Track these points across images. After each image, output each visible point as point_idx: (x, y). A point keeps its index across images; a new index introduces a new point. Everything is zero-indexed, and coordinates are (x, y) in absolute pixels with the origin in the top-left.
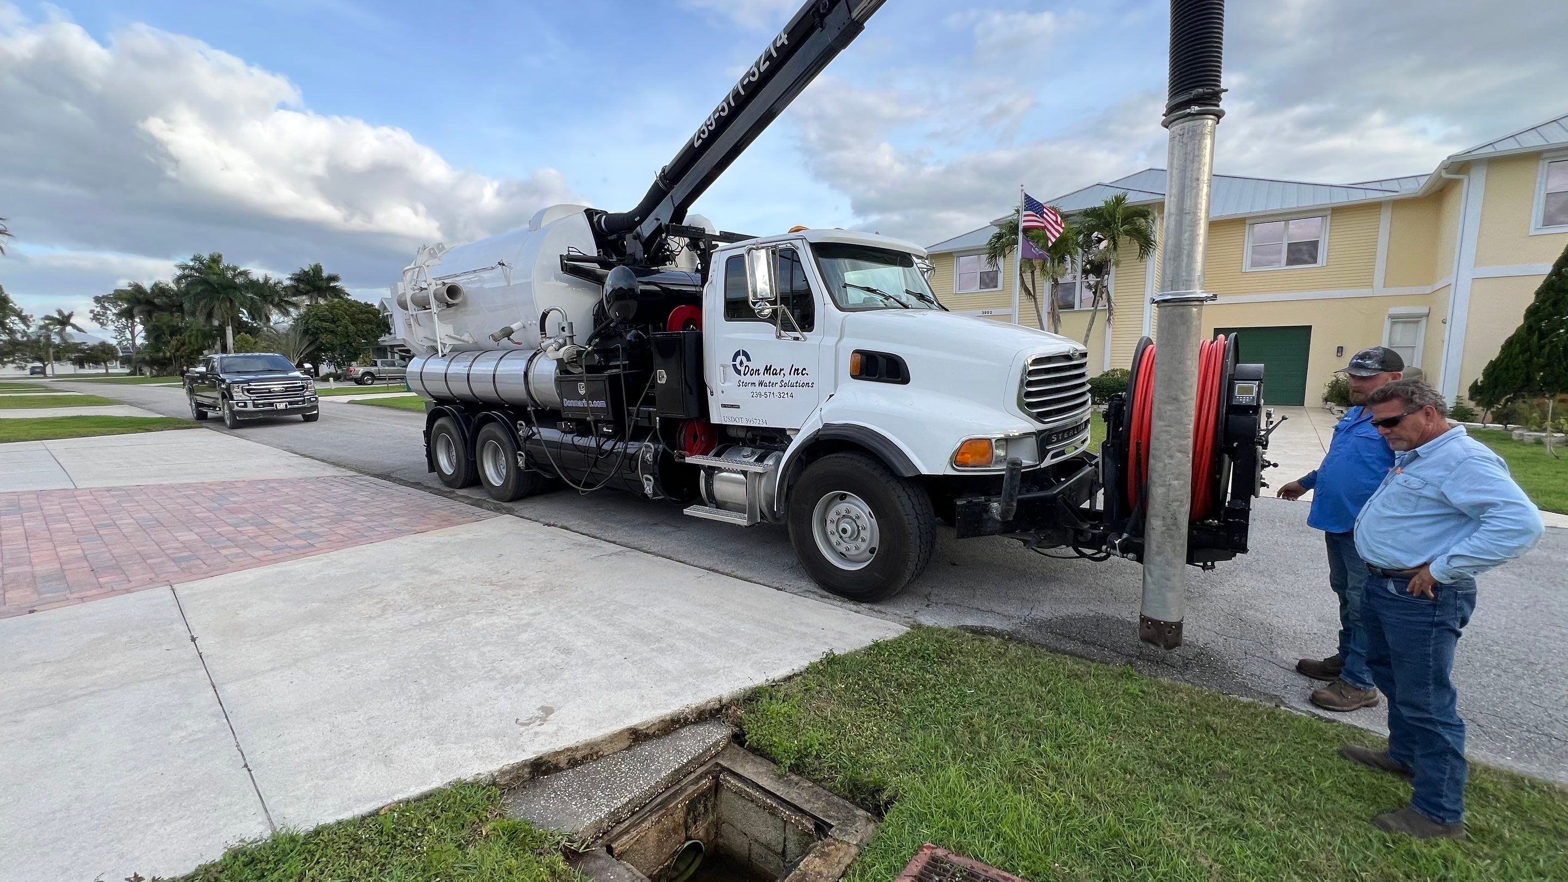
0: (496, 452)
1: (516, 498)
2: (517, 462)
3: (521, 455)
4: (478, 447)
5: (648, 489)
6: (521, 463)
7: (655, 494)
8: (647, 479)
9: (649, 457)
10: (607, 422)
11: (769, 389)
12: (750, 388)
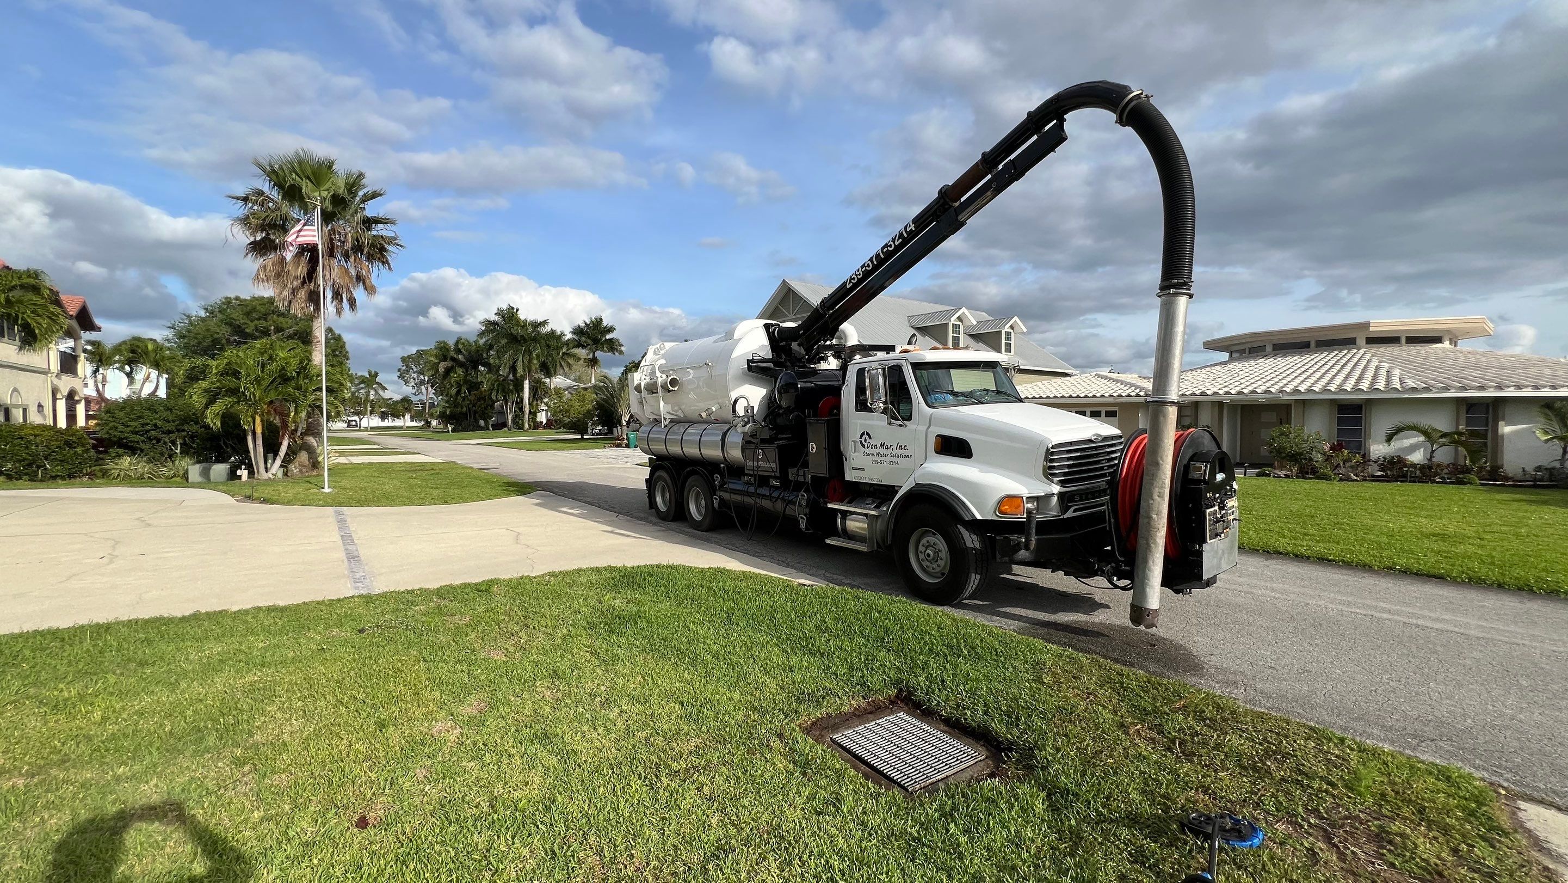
0: (698, 495)
1: (711, 529)
2: (713, 504)
3: (716, 499)
4: (685, 494)
5: (803, 526)
6: (716, 505)
7: (807, 528)
8: (802, 518)
9: (804, 503)
10: (775, 478)
11: (883, 458)
12: (871, 457)
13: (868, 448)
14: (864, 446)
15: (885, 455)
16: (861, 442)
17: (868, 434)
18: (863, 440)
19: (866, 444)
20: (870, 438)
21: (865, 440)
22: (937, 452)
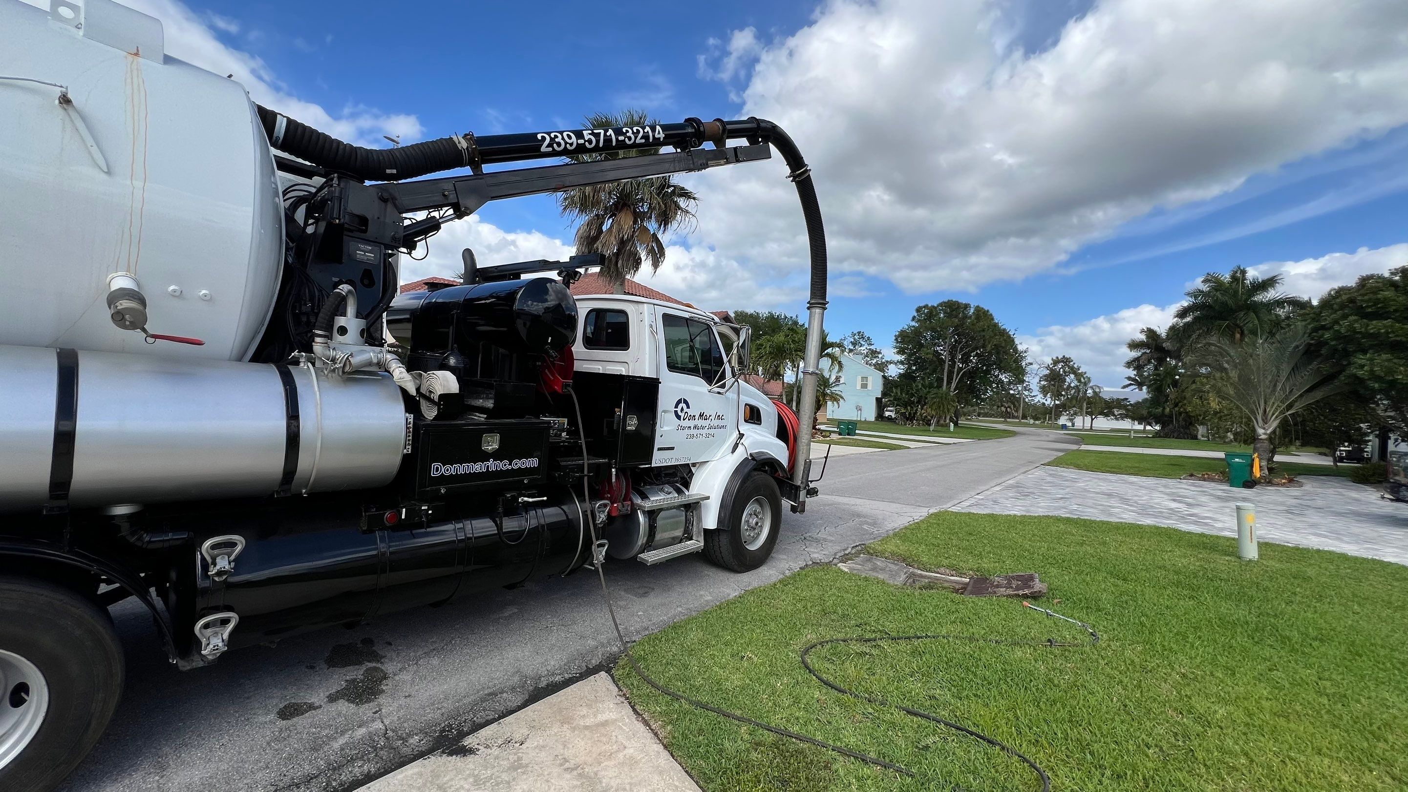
10: (529, 488)
11: (700, 431)
12: (687, 431)
13: (684, 420)
14: (679, 417)
15: (703, 428)
16: (676, 412)
17: (686, 402)
18: (679, 409)
19: (682, 415)
20: (688, 407)
21: (682, 410)
22: (746, 421)
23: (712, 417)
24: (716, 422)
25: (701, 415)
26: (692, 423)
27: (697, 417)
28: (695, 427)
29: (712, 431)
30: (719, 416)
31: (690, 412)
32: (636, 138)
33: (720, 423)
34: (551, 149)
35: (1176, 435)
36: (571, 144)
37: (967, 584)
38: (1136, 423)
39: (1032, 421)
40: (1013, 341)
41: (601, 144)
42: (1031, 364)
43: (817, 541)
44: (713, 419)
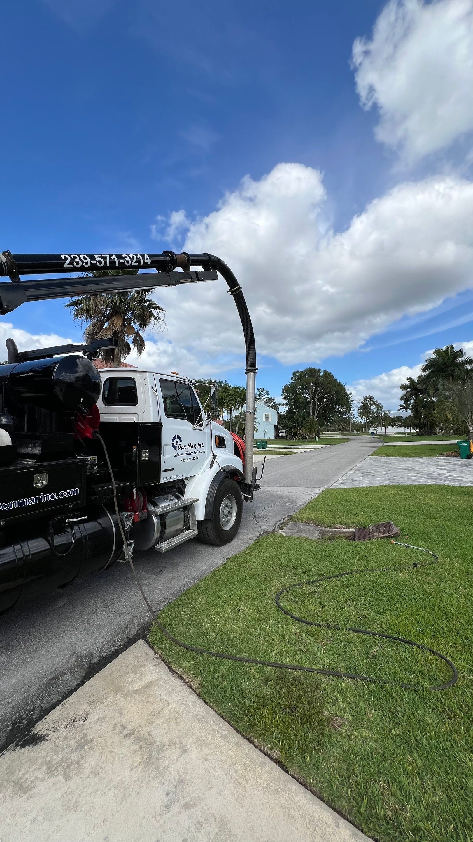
11: (189, 456)
12: (181, 457)
13: (178, 449)
14: (175, 448)
15: (191, 453)
16: (173, 445)
17: (179, 437)
18: (175, 443)
19: (177, 446)
20: (181, 441)
21: (177, 443)
22: (217, 446)
23: (196, 446)
24: (199, 449)
25: (189, 446)
26: (183, 451)
27: (187, 447)
28: (186, 454)
29: (197, 455)
30: (200, 445)
31: (182, 444)
32: (132, 262)
33: (202, 449)
34: (71, 266)
35: (426, 433)
36: (87, 263)
37: (354, 533)
38: (406, 428)
39: (356, 432)
40: (344, 388)
41: (108, 265)
42: (353, 401)
43: (262, 517)
44: (197, 447)
